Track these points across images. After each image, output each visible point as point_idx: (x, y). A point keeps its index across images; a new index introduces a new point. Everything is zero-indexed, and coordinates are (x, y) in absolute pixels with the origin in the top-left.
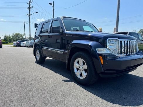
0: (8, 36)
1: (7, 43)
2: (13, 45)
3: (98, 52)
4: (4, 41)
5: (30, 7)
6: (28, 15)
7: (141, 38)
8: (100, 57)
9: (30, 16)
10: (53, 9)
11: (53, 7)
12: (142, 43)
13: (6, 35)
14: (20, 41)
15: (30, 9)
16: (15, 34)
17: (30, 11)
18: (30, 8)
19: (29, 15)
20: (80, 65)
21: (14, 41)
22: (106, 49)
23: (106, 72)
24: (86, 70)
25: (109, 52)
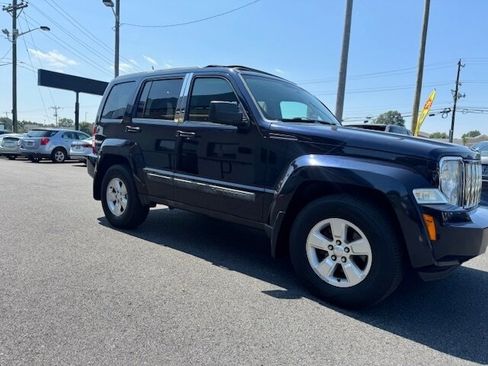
6: (6, 32)
8: (428, 216)
9: (14, 37)
10: (117, 23)
11: (117, 14)
15: (18, 11)
17: (15, 17)
18: (15, 9)
19: (11, 35)
20: (335, 239)
22: (437, 190)
23: (441, 264)
24: (367, 257)
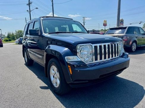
0: (11, 33)
1: (10, 40)
2: (15, 43)
3: (67, 61)
4: (7, 39)
5: (30, 2)
6: (28, 11)
7: (142, 32)
8: (69, 66)
9: (30, 12)
10: (53, 4)
12: (143, 38)
13: (9, 32)
14: (21, 39)
15: (30, 5)
16: (17, 31)
21: (17, 38)
22: (76, 56)
23: (75, 82)
25: (80, 60)
